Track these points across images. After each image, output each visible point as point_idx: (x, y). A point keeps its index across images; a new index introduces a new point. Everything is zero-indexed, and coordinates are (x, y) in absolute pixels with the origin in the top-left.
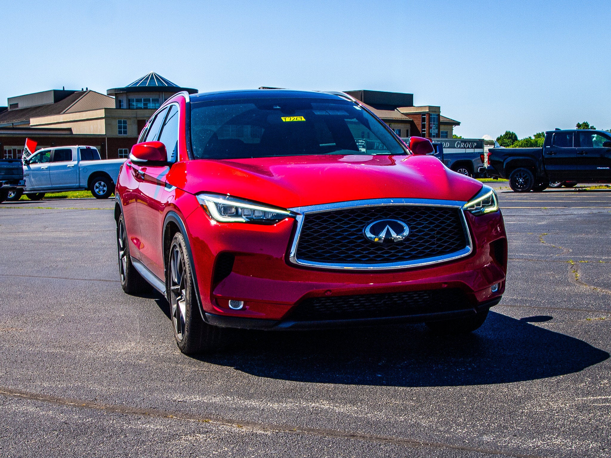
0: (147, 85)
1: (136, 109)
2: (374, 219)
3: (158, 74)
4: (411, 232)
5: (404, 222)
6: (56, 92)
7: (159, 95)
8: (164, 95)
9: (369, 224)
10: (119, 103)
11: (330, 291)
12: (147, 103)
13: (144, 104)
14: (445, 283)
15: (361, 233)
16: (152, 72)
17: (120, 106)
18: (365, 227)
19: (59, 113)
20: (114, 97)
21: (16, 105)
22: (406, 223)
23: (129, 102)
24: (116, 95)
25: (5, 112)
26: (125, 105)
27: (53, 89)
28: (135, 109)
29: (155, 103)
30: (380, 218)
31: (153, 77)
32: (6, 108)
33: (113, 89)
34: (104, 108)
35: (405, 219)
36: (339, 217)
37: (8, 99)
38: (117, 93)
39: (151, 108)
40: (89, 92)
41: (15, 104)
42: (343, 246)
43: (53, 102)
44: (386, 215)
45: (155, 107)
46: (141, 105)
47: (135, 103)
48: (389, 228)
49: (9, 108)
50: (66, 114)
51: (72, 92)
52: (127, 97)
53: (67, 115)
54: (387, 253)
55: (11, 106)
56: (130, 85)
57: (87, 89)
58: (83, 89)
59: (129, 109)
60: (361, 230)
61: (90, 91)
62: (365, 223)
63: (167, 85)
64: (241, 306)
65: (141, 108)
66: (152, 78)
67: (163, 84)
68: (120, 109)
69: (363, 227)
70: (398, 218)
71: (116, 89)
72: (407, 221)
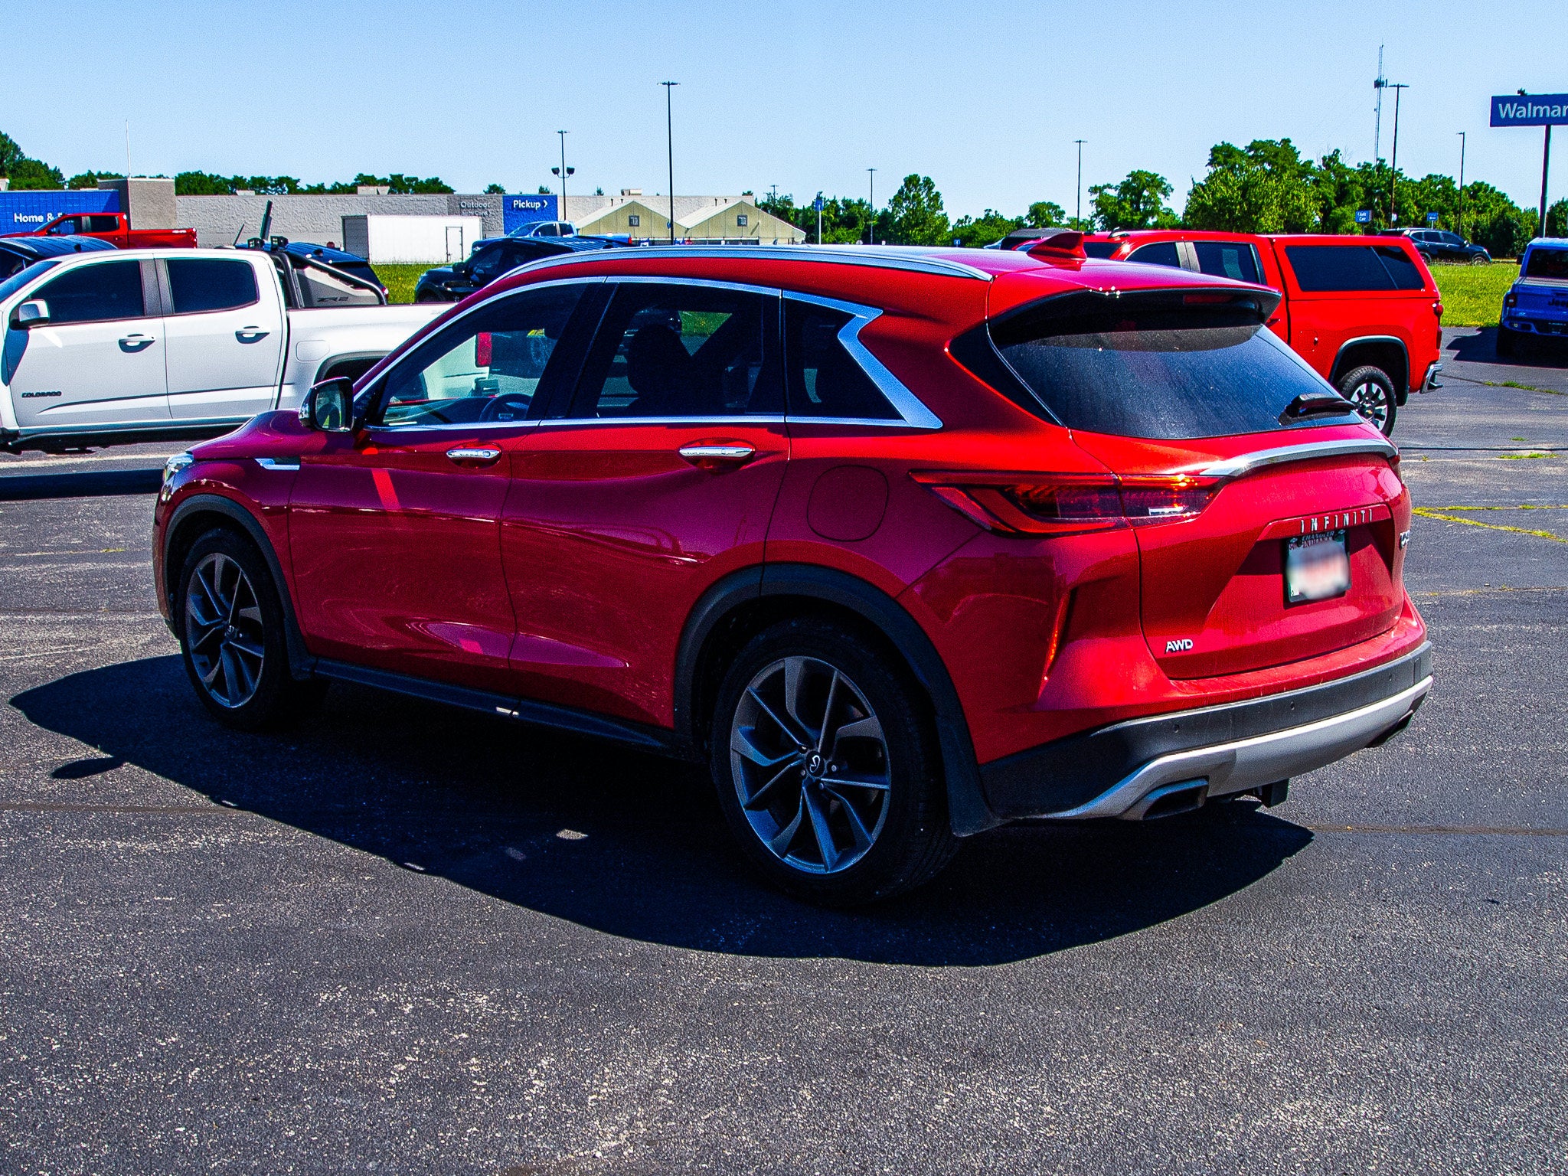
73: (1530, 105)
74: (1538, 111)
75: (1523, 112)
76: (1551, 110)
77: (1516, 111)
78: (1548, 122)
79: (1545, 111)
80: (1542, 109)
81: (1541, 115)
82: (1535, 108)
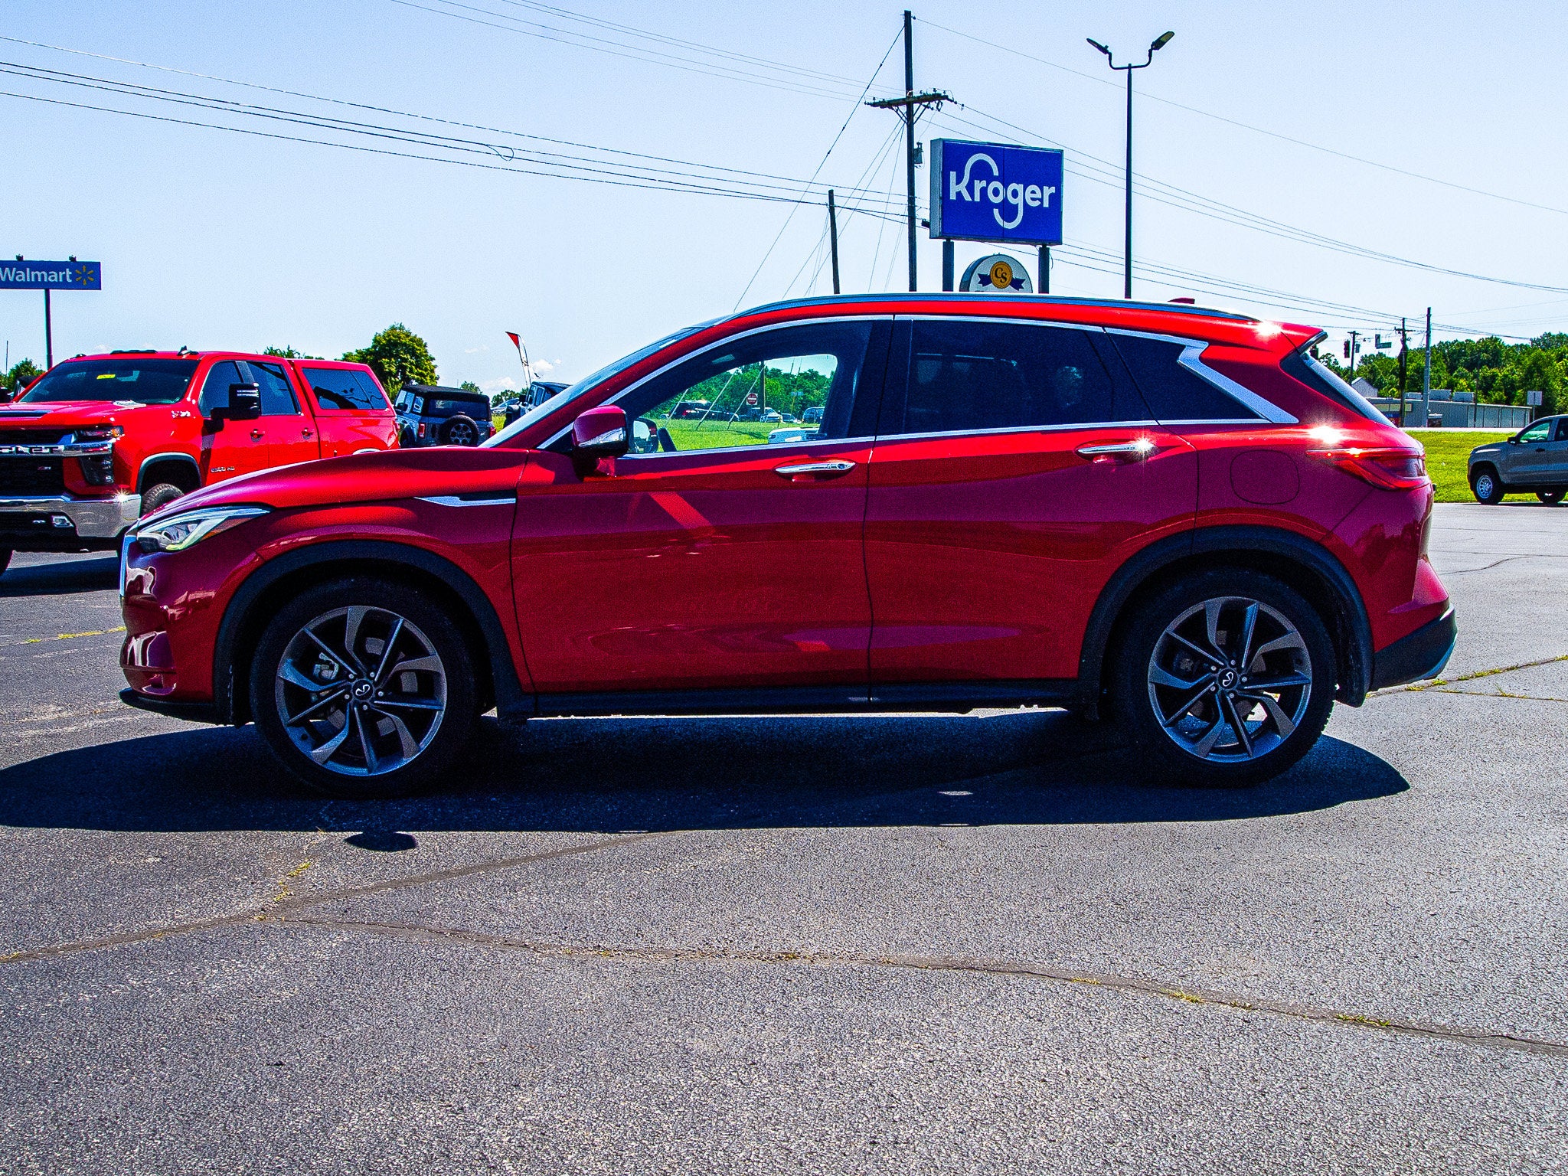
73: (28, 269)
74: (36, 276)
75: (22, 277)
76: (49, 275)
77: (16, 275)
78: (47, 287)
79: (43, 276)
80: (39, 274)
81: (40, 280)
82: (33, 273)
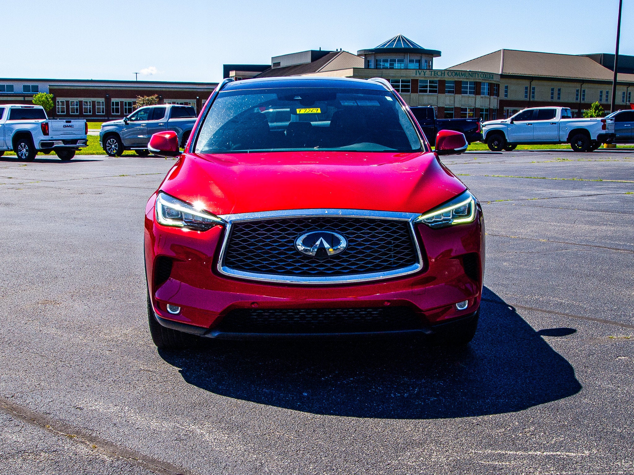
0: (394, 47)
1: (383, 68)
2: (307, 230)
3: (404, 36)
4: (349, 245)
5: (342, 235)
6: (313, 52)
7: (404, 56)
8: (409, 56)
9: (301, 235)
10: (367, 63)
11: (257, 303)
12: (394, 63)
13: (390, 65)
14: (388, 301)
15: (292, 244)
16: (399, 34)
17: (368, 66)
18: (296, 238)
19: (314, 71)
20: (364, 57)
21: (279, 64)
22: (343, 236)
23: (377, 62)
24: (365, 55)
25: (268, 70)
26: (372, 65)
27: (310, 50)
28: (381, 69)
29: (401, 63)
30: (314, 229)
31: (401, 39)
32: (270, 66)
33: (363, 50)
34: (353, 67)
35: (342, 231)
36: (270, 226)
37: (272, 58)
38: (366, 54)
39: (397, 68)
40: (342, 53)
41: (277, 63)
42: (273, 257)
43: (310, 61)
44: (321, 226)
45: (401, 67)
46: (388, 65)
47: (382, 63)
48: (323, 240)
49: (272, 67)
50: (320, 72)
51: (327, 53)
52: (375, 58)
53: (322, 73)
54: (322, 266)
55: (275, 64)
56: (378, 47)
57: (341, 49)
58: (337, 50)
59: (377, 68)
60: (293, 242)
61: (344, 51)
62: (298, 234)
63: (412, 47)
64: (178, 312)
65: (387, 68)
66: (399, 40)
67: (408, 46)
68: (368, 68)
69: (294, 238)
70: (335, 230)
71: (365, 50)
72: (345, 233)
